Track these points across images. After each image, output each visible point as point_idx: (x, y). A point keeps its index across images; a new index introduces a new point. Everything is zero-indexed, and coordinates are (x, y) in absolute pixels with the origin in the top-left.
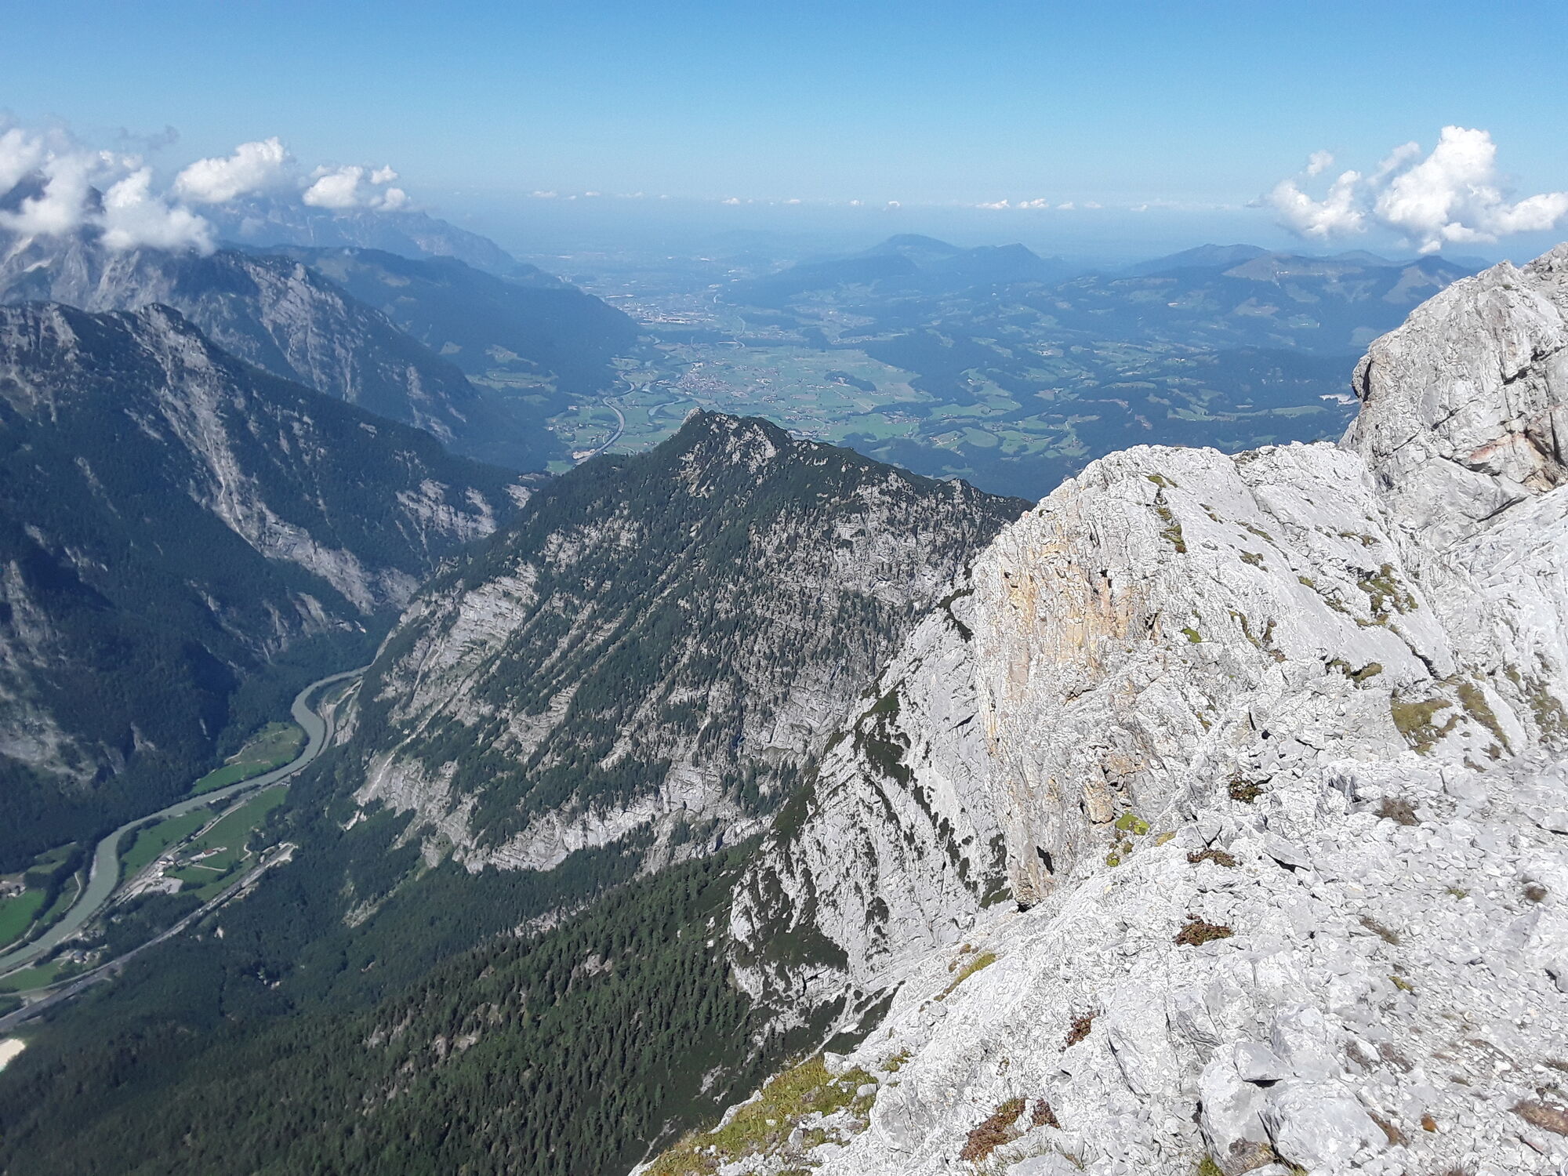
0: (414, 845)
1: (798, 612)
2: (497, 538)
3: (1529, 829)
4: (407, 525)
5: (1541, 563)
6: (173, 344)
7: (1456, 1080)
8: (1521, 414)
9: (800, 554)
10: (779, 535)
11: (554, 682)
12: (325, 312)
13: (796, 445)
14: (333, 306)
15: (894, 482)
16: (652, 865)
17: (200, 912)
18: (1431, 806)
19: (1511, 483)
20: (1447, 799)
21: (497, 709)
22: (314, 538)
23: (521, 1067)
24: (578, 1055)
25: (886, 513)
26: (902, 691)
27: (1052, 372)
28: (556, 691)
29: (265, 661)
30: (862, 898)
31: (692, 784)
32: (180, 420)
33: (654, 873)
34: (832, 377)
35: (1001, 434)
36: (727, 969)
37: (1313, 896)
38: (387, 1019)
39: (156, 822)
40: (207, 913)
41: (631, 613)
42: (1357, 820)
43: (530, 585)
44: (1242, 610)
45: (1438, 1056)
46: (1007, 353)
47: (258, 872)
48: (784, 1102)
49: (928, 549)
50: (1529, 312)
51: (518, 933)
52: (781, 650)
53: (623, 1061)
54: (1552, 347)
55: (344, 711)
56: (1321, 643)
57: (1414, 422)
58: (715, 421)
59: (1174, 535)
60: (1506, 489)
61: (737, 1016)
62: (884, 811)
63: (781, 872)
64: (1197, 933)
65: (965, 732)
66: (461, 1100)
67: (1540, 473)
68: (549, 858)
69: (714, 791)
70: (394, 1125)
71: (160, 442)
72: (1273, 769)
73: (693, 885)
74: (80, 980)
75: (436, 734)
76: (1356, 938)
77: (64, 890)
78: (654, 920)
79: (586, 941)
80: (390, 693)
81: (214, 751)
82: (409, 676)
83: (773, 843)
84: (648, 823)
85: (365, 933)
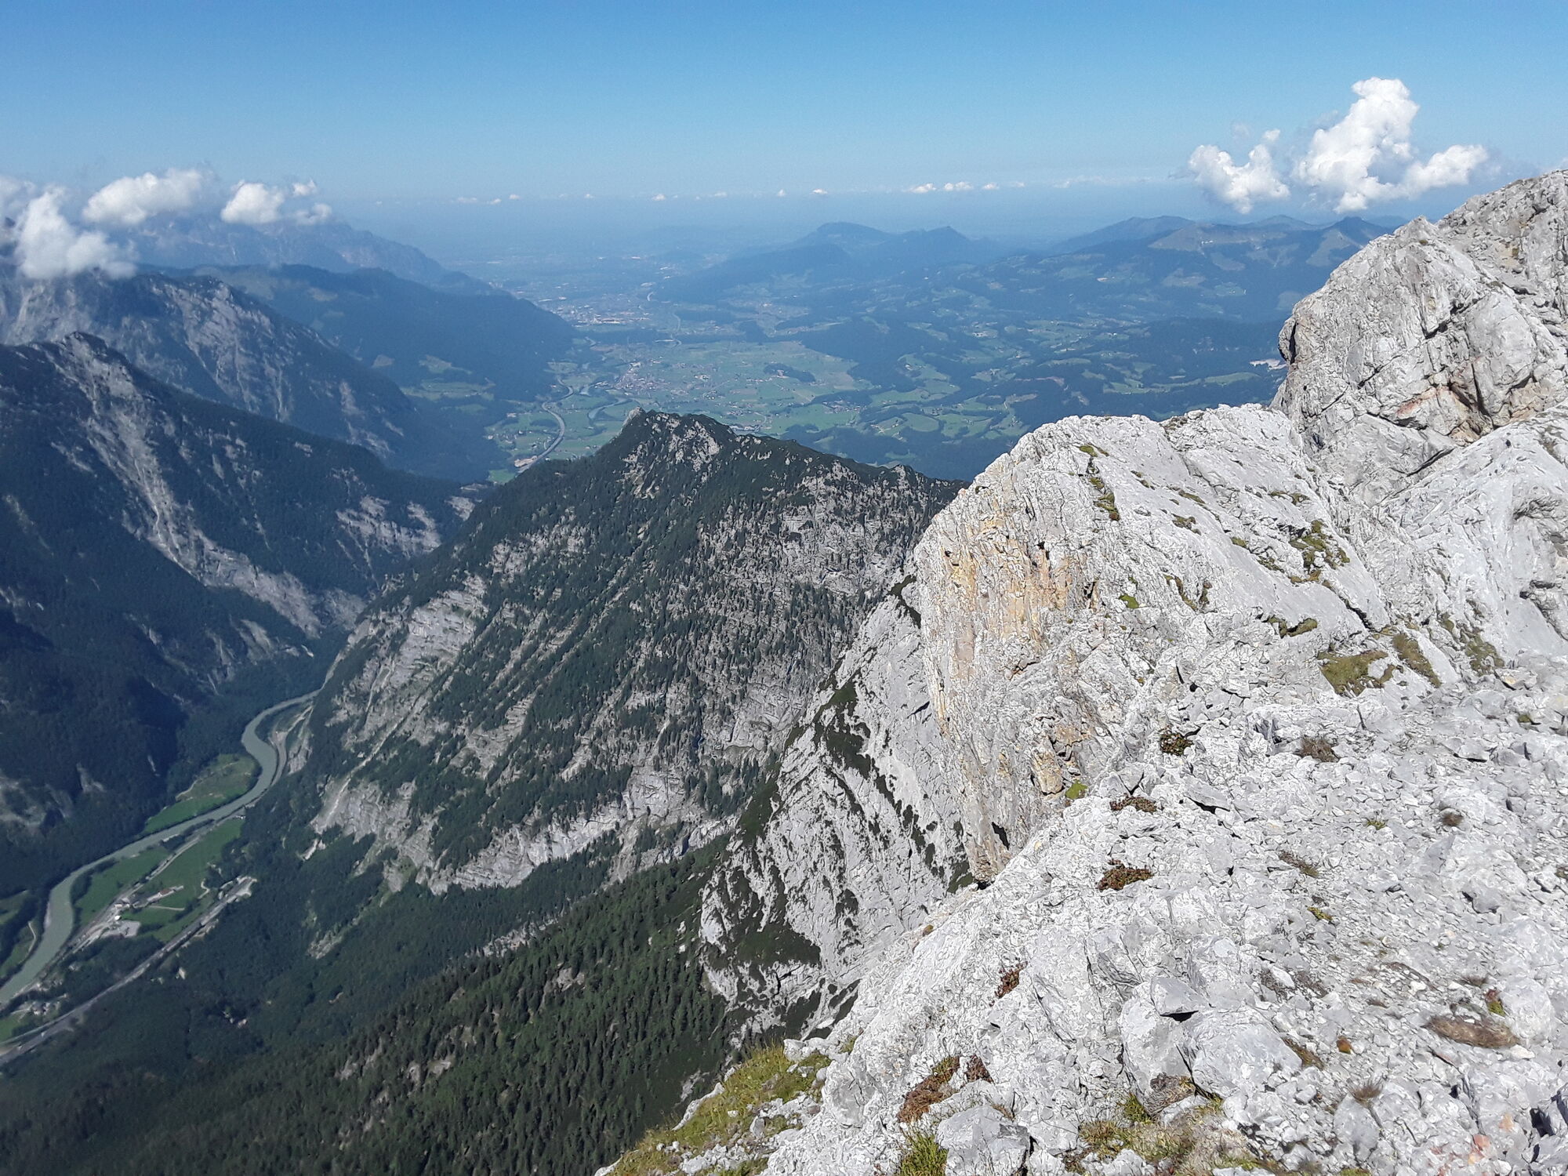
0: (376, 870)
1: (751, 607)
2: (443, 552)
3: (1446, 758)
4: (349, 543)
5: (1469, 511)
6: (98, 373)
7: (1372, 1002)
8: (1444, 367)
9: (749, 550)
10: (728, 531)
11: (509, 695)
12: (252, 331)
13: (738, 440)
14: (260, 325)
15: (838, 472)
16: (620, 873)
17: (159, 954)
18: (1350, 743)
19: (1439, 436)
20: (1365, 734)
21: (453, 726)
22: (254, 563)
23: (498, 1088)
24: (555, 1071)
25: (832, 504)
26: (859, 681)
27: (988, 354)
28: (512, 703)
29: (212, 693)
30: (831, 891)
31: (654, 789)
32: (108, 450)
33: (621, 881)
34: (770, 369)
35: (941, 417)
36: (700, 973)
37: (1234, 835)
38: (358, 1049)
39: (109, 865)
40: (167, 954)
41: (583, 620)
42: (1278, 761)
43: (479, 598)
44: (1177, 574)
45: (1354, 981)
46: (942, 336)
47: (216, 910)
48: (744, 1093)
49: (876, 537)
50: (1445, 265)
51: (487, 952)
52: (736, 647)
53: (601, 1074)
54: (1470, 298)
55: (296, 738)
56: (1257, 601)
57: (1341, 382)
58: (656, 421)
59: (1107, 504)
60: (1433, 442)
61: (713, 1021)
62: (847, 802)
63: (749, 871)
64: (1119, 878)
65: (923, 718)
66: (439, 1127)
67: (1465, 424)
68: (514, 874)
69: (677, 795)
70: (371, 1157)
71: (90, 475)
72: (1201, 719)
73: (662, 890)
74: (42, 1031)
75: (391, 756)
76: (1275, 873)
77: (18, 941)
78: (624, 929)
79: (557, 955)
80: (342, 716)
81: (165, 787)
82: (360, 698)
83: (739, 843)
84: (612, 832)
85: (330, 964)
